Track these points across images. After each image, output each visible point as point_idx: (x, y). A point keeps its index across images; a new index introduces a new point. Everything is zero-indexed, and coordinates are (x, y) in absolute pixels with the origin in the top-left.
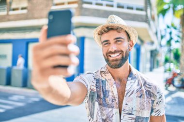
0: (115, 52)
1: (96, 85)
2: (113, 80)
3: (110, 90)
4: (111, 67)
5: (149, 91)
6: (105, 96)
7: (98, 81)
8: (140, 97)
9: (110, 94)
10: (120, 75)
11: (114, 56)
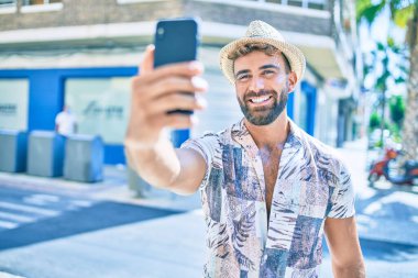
0: (261, 93)
1: (223, 156)
2: (255, 149)
3: (250, 166)
4: (253, 122)
5: (325, 170)
6: (239, 178)
7: (226, 149)
8: (307, 180)
9: (250, 173)
10: (269, 139)
11: (259, 101)
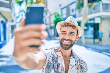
0: (68, 40)
2: (62, 57)
3: (61, 63)
6: (58, 67)
10: (66, 54)
